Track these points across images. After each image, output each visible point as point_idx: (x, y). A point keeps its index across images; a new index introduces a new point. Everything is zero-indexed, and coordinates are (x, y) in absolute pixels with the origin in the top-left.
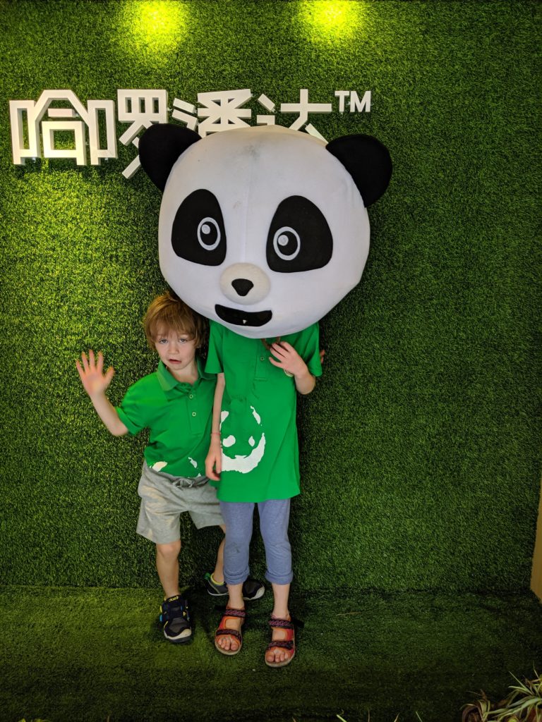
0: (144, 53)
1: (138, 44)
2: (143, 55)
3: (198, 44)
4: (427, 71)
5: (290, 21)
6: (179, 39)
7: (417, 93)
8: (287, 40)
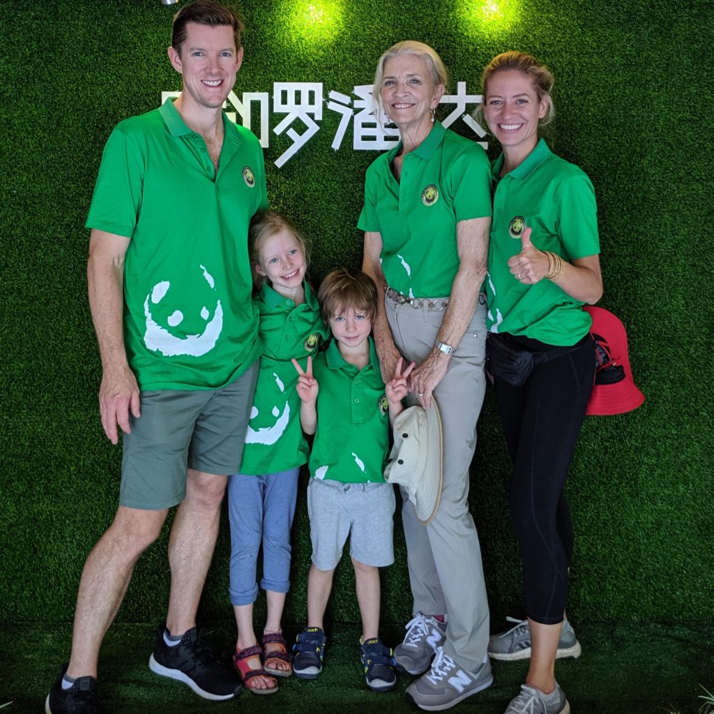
0: (300, 45)
1: (293, 37)
2: (299, 48)
3: (355, 37)
4: (586, 63)
5: (448, 17)
6: (336, 33)
7: (576, 84)
8: (445, 34)
